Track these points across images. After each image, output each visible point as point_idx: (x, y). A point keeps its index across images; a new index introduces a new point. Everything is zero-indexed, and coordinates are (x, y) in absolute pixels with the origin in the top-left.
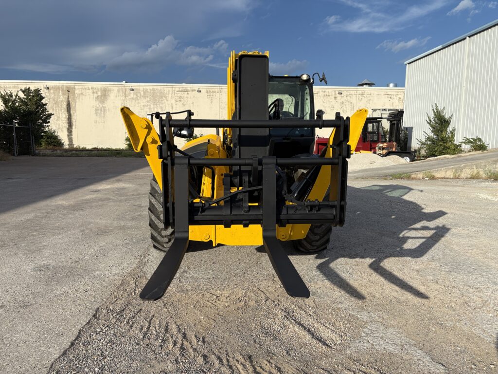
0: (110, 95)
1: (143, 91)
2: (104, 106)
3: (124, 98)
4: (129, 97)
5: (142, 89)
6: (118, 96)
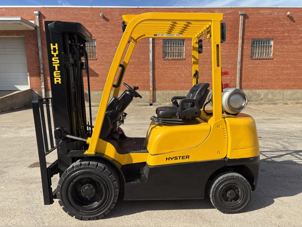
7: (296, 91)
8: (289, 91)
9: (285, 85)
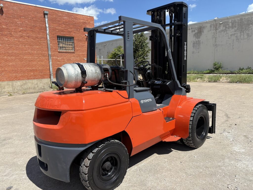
0: (204, 31)
1: (232, 22)
2: (199, 40)
3: (214, 31)
4: (219, 30)
5: (231, 21)
6: (210, 31)
7: (26, 82)
8: (19, 82)
9: (12, 77)
